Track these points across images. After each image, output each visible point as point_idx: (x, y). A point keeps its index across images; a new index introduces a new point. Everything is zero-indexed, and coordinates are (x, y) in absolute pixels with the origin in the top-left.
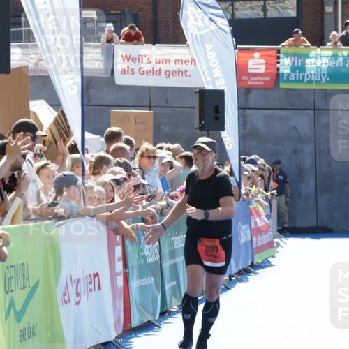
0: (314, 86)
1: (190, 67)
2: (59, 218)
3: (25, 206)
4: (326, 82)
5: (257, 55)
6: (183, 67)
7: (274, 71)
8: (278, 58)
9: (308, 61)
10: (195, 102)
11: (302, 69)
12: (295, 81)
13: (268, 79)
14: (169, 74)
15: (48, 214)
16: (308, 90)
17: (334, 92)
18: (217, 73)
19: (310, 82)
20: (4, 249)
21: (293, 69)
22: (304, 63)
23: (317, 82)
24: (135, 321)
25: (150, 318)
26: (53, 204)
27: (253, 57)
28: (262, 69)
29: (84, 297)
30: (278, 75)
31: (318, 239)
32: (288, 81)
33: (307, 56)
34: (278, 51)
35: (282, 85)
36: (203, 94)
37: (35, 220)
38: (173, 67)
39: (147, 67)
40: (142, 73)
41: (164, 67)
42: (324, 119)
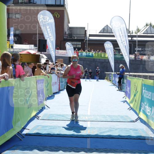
1: (66, 54)
2: (52, 74)
8: (79, 53)
14: (63, 54)
15: (50, 73)
16: (83, 58)
17: (86, 58)
18: (71, 54)
21: (81, 55)
26: (51, 72)
28: (76, 54)
30: (78, 55)
33: (83, 53)
36: (69, 57)
38: (64, 53)
39: (60, 53)
40: (59, 54)
41: (62, 53)
42: (85, 62)
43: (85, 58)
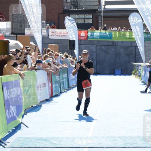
0: (96, 40)
1: (67, 35)
2: (36, 70)
3: (28, 67)
4: (99, 39)
5: (83, 32)
6: (65, 34)
7: (87, 36)
8: (88, 33)
9: (95, 34)
10: (68, 43)
11: (93, 35)
12: (92, 38)
13: (85, 38)
14: (62, 36)
16: (95, 40)
17: (101, 41)
19: (95, 38)
20: (24, 77)
21: (91, 35)
22: (94, 34)
23: (97, 39)
24: (54, 94)
25: (57, 94)
27: (82, 32)
28: (84, 35)
29: (42, 88)
30: (88, 37)
31: (96, 75)
32: (90, 38)
33: (94, 32)
34: (88, 31)
35: (89, 39)
37: (31, 70)
38: (63, 34)
39: (57, 34)
40: (56, 36)
41: (61, 34)
42: (99, 47)
43: (99, 41)
